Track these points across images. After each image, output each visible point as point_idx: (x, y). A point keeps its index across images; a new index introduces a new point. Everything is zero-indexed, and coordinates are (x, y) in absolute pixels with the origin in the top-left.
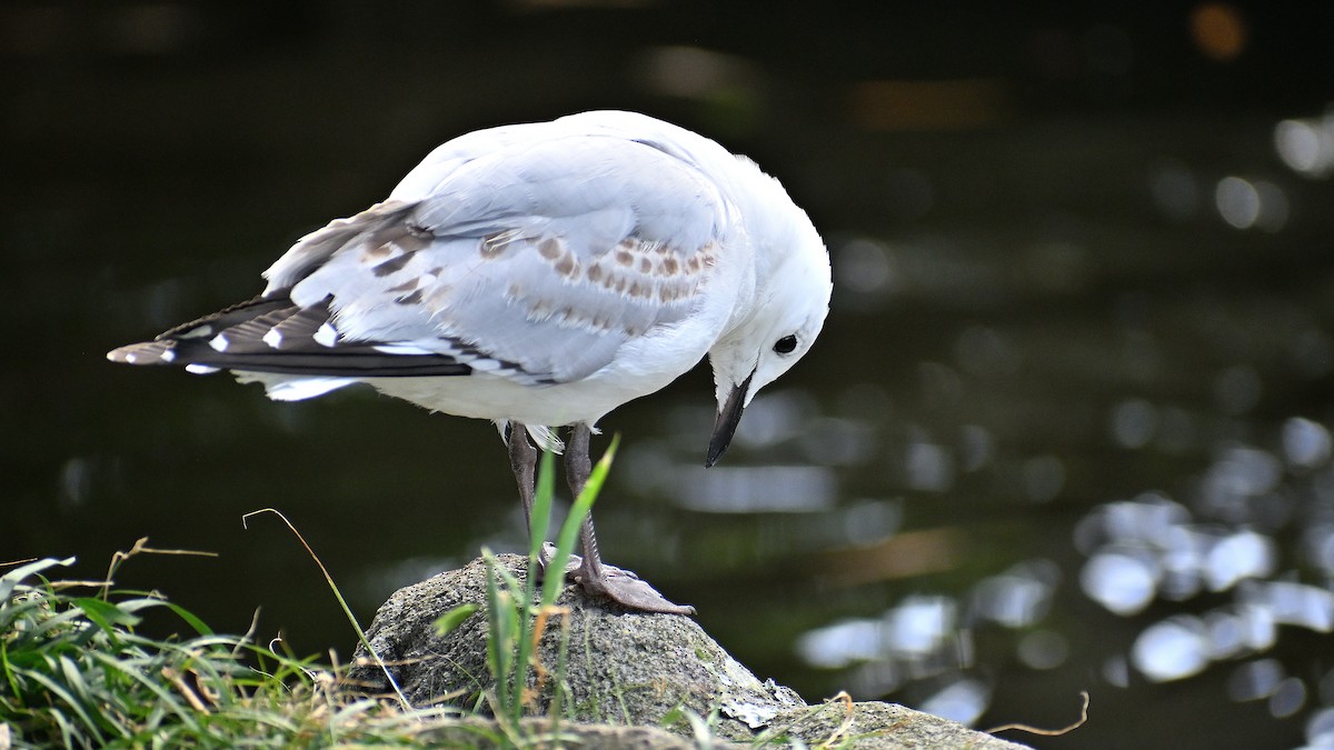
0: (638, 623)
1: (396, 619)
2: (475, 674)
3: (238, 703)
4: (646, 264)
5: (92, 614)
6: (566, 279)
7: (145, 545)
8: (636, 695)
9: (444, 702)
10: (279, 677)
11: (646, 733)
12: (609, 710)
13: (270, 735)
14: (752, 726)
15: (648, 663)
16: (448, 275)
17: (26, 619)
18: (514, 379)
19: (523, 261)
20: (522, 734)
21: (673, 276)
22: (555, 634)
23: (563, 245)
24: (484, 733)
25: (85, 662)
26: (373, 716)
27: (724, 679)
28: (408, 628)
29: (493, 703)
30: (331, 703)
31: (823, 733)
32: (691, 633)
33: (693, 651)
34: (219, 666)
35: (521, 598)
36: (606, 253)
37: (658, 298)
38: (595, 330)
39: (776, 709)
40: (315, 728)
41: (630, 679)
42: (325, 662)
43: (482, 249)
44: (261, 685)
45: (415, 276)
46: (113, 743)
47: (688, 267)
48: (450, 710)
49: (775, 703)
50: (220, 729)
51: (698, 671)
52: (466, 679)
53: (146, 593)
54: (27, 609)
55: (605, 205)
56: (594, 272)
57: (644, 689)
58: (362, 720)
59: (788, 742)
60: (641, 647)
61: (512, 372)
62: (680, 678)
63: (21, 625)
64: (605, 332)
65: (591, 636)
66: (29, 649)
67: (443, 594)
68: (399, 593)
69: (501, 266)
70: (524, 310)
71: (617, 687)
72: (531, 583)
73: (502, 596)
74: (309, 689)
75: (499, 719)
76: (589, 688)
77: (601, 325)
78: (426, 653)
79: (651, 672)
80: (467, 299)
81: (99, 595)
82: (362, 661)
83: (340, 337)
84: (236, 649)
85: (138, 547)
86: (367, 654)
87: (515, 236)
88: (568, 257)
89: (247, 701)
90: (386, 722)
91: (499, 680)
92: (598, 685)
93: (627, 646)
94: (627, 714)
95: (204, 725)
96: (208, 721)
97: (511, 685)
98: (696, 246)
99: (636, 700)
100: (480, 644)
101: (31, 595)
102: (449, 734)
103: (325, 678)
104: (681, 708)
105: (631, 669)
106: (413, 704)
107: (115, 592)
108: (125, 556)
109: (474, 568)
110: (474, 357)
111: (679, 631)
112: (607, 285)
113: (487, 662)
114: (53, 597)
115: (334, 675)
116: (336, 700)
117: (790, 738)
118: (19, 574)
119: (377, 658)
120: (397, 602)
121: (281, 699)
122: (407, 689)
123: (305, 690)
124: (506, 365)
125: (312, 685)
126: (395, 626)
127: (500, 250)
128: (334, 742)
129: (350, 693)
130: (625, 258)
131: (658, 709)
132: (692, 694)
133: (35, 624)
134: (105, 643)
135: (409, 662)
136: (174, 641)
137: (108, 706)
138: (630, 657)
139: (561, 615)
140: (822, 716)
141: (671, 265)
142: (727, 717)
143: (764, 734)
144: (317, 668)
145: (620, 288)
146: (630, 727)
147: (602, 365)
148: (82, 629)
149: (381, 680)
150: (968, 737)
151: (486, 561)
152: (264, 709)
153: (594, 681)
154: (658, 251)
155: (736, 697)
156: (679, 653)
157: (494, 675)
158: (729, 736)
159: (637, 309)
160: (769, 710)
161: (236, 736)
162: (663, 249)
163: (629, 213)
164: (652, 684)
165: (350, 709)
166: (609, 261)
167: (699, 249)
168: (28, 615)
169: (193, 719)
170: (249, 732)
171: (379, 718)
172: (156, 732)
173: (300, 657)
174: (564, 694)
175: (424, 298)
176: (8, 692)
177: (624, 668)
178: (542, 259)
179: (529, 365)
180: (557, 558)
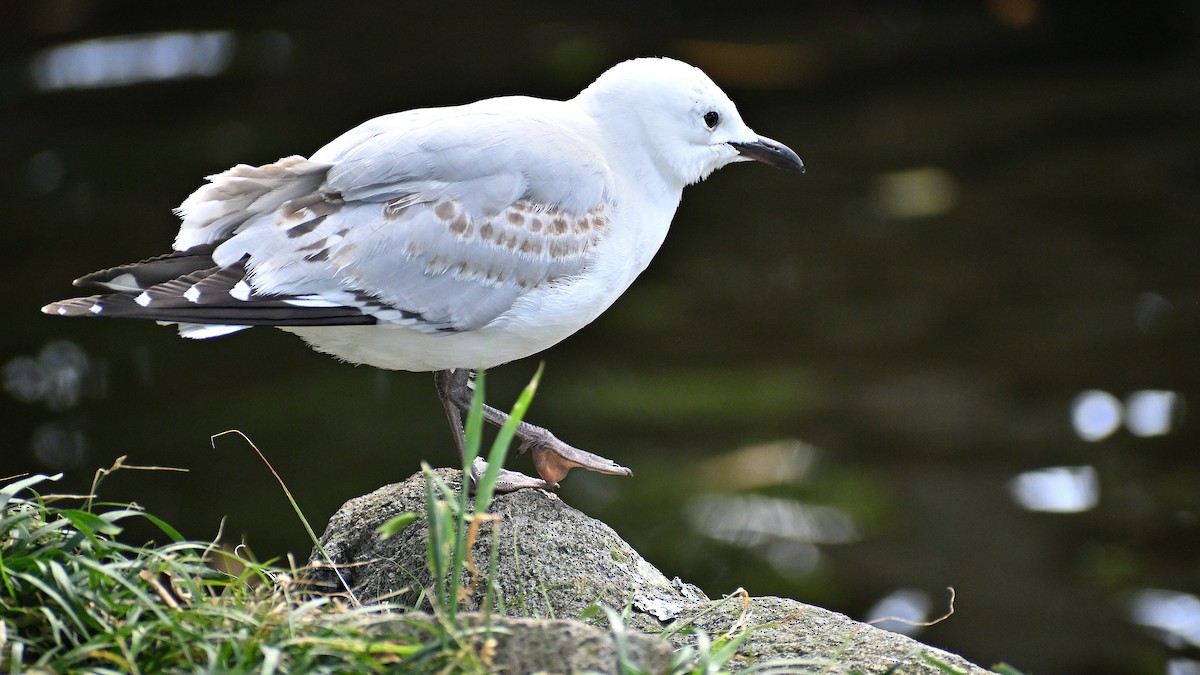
0: (560, 528)
1: (346, 526)
2: (417, 574)
3: (207, 601)
4: (536, 224)
5: (77, 524)
6: (460, 237)
7: (124, 463)
8: (558, 592)
9: (389, 600)
10: (243, 579)
11: (567, 625)
12: (535, 604)
13: (236, 630)
14: (661, 619)
15: (569, 564)
16: (354, 236)
17: (20, 528)
18: (416, 328)
19: (421, 221)
20: (459, 627)
21: (563, 235)
22: (487, 539)
23: (457, 207)
24: (424, 626)
25: (71, 565)
26: (326, 612)
27: (636, 578)
28: (358, 534)
29: (432, 600)
30: (289, 601)
31: (724, 624)
32: (607, 537)
33: (609, 553)
34: (190, 569)
35: (456, 507)
36: (498, 214)
37: (548, 254)
38: (490, 282)
39: (682, 604)
40: (275, 623)
41: (553, 578)
42: (284, 565)
43: (385, 212)
44: (228, 585)
45: (324, 237)
46: (97, 637)
47: (578, 227)
48: (394, 606)
49: (681, 598)
50: (191, 624)
51: (613, 571)
52: (408, 579)
53: (126, 505)
54: (20, 520)
55: (497, 171)
56: (486, 231)
57: (566, 587)
58: (317, 616)
59: (693, 633)
60: (562, 549)
61: (413, 321)
62: (598, 577)
63: (15, 534)
64: (499, 284)
65: (519, 540)
66: (21, 555)
67: (388, 504)
68: (349, 504)
69: (401, 227)
70: (422, 265)
71: (542, 585)
72: (465, 494)
73: (440, 505)
74: (271, 589)
75: (438, 613)
76: (518, 586)
77: (496, 279)
78: (373, 556)
79: (572, 571)
80: (370, 256)
81: (84, 507)
82: (316, 564)
83: (253, 291)
84: (205, 553)
85: (118, 464)
86: (321, 557)
87: (414, 200)
88: (462, 217)
89: (216, 599)
90: (338, 617)
91: (438, 580)
92: (525, 584)
93: (550, 549)
94: (551, 609)
95: (177, 620)
96: (181, 617)
97: (448, 584)
98: (586, 209)
99: (559, 597)
100: (420, 547)
101: (24, 507)
102: (393, 627)
103: (284, 578)
104: (599, 604)
105: (554, 569)
106: (362, 601)
107: (98, 504)
108: (107, 472)
109: (415, 481)
110: (377, 308)
111: (596, 535)
112: (499, 242)
113: (427, 565)
114: (43, 509)
115: (292, 576)
116: (293, 598)
117: (696, 630)
118: (13, 489)
119: (330, 561)
120: (347, 511)
121: (245, 598)
122: (356, 588)
123: (266, 589)
124: (407, 315)
125: (273, 585)
126: (346, 533)
127: (401, 212)
128: (292, 635)
129: (306, 592)
130: (516, 218)
131: (579, 604)
132: (608, 591)
133: (27, 532)
134: (90, 549)
135: (358, 564)
136: (151, 547)
137: (92, 604)
138: (553, 559)
139: (492, 521)
140: (723, 609)
141: (561, 226)
142: (640, 611)
143: (673, 626)
144: (277, 570)
145: (511, 245)
146: (554, 620)
147: (498, 313)
148: (68, 536)
149: (333, 581)
150: (852, 627)
151: (426, 475)
152: (230, 606)
153: (521, 580)
154: (548, 213)
155: (646, 593)
156: (597, 555)
157: (433, 576)
158: (641, 628)
159: (529, 264)
160: (677, 605)
161: (205, 631)
162: (554, 210)
163: (519, 177)
164: (573, 582)
165: (306, 606)
166: (500, 221)
167: (590, 211)
168: (21, 524)
169: (168, 615)
170: (216, 627)
171: (333, 613)
172: (136, 627)
173: (261, 561)
174: (495, 592)
175: (330, 256)
176: (5, 593)
177: (548, 568)
178: (438, 220)
179: (428, 316)
180: (487, 472)
